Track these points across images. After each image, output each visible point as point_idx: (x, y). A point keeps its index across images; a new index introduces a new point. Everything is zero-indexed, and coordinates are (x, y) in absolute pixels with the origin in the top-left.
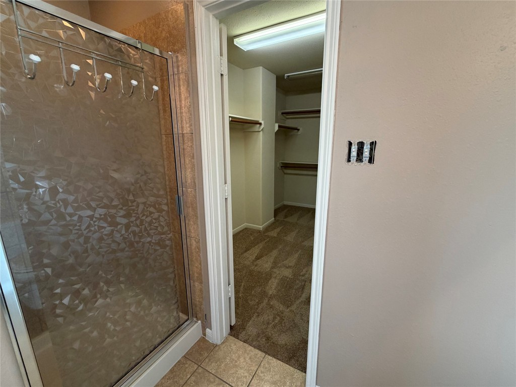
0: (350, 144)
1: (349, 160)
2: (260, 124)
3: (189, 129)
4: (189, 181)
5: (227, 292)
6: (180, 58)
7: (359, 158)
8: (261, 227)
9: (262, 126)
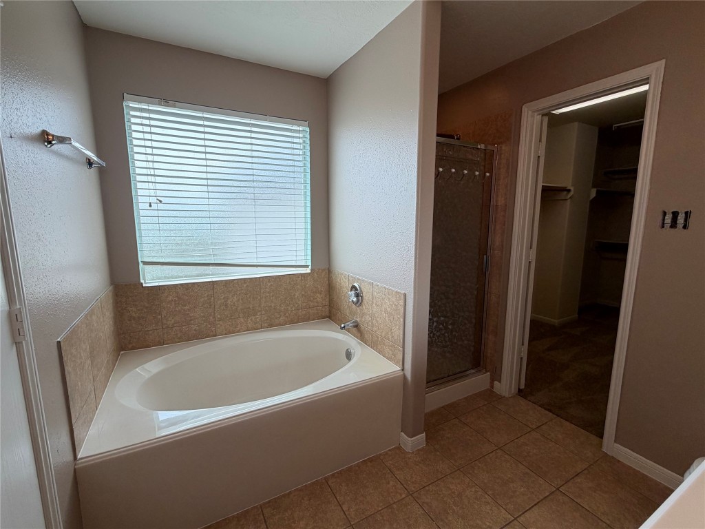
0: (665, 213)
1: (663, 226)
2: (569, 191)
3: (503, 202)
4: (497, 244)
5: (520, 351)
6: (503, 148)
7: (674, 224)
8: (556, 321)
9: (572, 193)
